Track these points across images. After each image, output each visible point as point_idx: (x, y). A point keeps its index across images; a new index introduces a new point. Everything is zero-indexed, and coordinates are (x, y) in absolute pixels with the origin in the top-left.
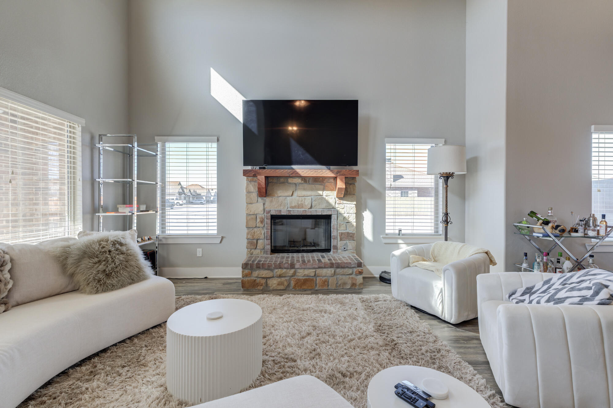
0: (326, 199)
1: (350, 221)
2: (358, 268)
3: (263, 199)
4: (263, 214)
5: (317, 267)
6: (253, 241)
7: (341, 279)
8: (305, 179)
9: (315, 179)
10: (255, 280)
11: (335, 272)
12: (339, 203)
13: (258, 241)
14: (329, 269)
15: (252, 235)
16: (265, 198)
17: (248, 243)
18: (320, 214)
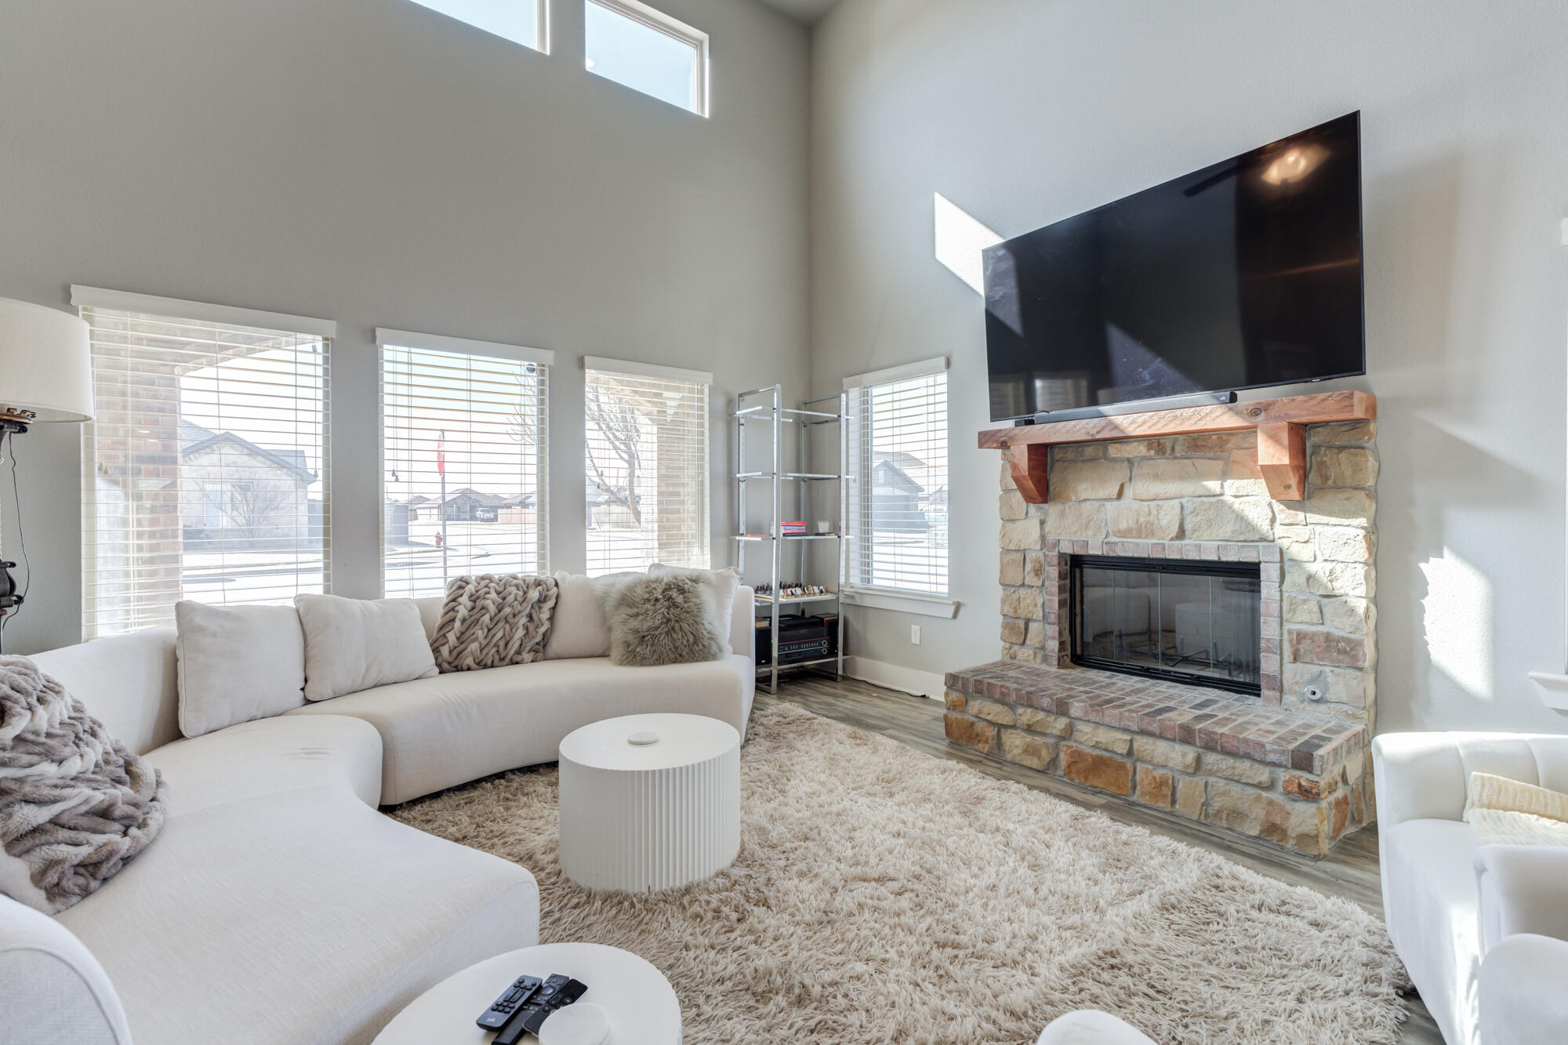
0: (1236, 506)
1: (1337, 592)
2: (1298, 773)
3: (1041, 508)
4: (1042, 549)
5: (1135, 728)
6: (1016, 621)
7: (1224, 794)
8: (1158, 443)
9: (1194, 439)
10: (972, 724)
11: (1198, 760)
12: (1288, 521)
13: (1030, 624)
14: (1178, 747)
15: (1013, 606)
16: (1045, 506)
17: (1005, 626)
18: (1213, 557)
